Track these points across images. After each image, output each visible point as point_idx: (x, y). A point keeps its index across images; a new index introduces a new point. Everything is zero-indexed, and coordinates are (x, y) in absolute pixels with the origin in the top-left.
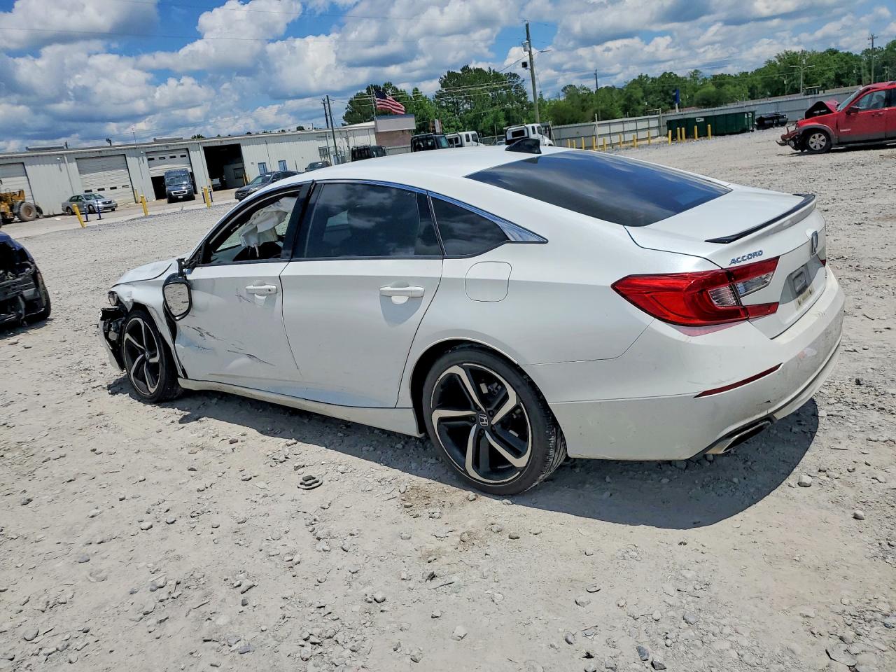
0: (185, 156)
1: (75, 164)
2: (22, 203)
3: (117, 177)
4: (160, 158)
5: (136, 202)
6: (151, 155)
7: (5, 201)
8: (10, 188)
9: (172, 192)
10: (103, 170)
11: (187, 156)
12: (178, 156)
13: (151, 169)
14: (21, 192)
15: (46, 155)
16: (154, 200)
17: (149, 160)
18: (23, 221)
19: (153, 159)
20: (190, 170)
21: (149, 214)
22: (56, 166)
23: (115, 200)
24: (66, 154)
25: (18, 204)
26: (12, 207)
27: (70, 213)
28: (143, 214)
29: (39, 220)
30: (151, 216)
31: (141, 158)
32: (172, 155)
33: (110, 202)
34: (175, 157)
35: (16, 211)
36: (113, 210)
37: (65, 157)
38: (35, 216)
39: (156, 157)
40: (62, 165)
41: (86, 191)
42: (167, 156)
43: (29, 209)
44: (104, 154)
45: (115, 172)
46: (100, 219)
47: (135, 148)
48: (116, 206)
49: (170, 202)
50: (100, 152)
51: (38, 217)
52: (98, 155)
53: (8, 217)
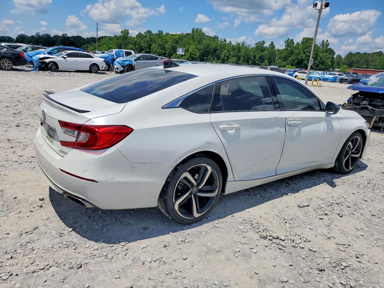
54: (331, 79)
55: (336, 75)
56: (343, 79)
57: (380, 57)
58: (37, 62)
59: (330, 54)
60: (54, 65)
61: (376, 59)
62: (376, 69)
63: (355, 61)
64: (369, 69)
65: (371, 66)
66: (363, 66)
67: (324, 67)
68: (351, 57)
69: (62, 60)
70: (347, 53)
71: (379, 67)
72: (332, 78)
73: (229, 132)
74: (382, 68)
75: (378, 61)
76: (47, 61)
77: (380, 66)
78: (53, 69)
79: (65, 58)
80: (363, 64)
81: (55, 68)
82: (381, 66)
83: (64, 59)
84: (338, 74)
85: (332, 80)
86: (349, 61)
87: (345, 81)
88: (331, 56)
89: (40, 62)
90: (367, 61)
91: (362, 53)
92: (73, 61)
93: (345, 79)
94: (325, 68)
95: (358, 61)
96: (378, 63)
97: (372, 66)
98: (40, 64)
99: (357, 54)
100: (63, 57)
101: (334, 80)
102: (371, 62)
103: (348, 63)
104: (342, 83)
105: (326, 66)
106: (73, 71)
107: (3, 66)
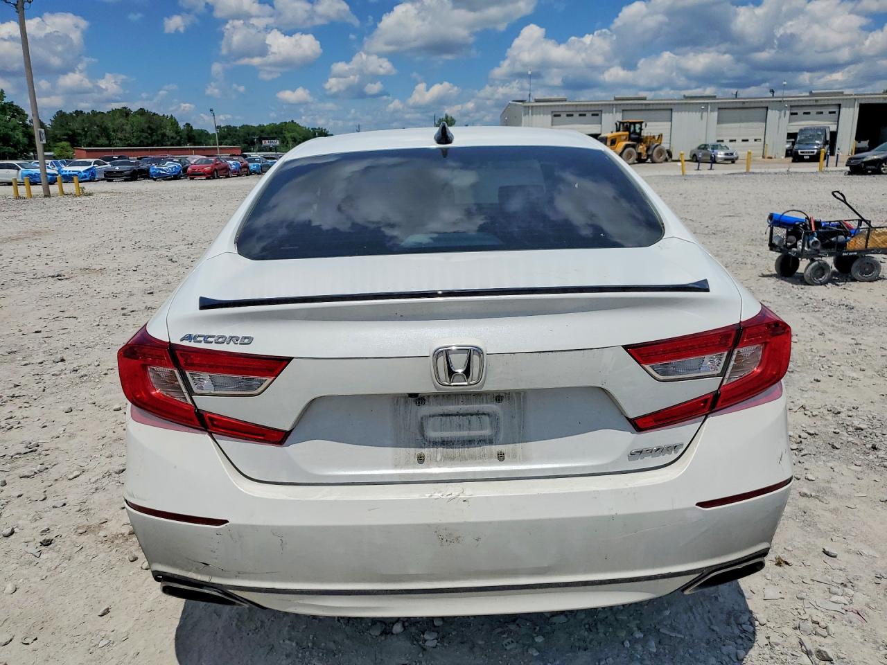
0: (834, 112)
1: (715, 114)
2: (657, 146)
3: (752, 129)
4: (805, 113)
5: (764, 157)
6: (795, 110)
7: (644, 143)
8: (651, 131)
9: (799, 151)
10: (741, 121)
11: (837, 113)
12: (826, 111)
13: (791, 124)
14: (660, 136)
15: (693, 104)
16: (783, 157)
17: (792, 114)
18: (653, 162)
19: (796, 114)
20: (833, 128)
21: (751, 170)
22: (699, 114)
23: (739, 153)
24: (711, 103)
25: (654, 146)
26: (648, 149)
27: (695, 160)
28: (745, 171)
29: (666, 164)
30: (751, 173)
31: (783, 112)
32: (819, 110)
33: (732, 154)
34: (822, 113)
35: (650, 153)
36: (733, 162)
37: (709, 107)
38: (664, 159)
39: (800, 112)
40: (705, 114)
41: (718, 141)
42: (813, 111)
43: (661, 152)
44: (747, 105)
45: (750, 124)
46: (711, 169)
47: (780, 101)
48: (737, 159)
49: (794, 161)
50: (744, 103)
51: (666, 160)
52: (741, 105)
53: (642, 158)
54: (83, 174)
55: (92, 165)
56: (112, 172)
57: (128, 120)
59: (13, 116)
61: (123, 125)
62: (129, 145)
63: (79, 131)
64: (117, 148)
65: (118, 141)
66: (100, 141)
67: (12, 150)
68: (67, 123)
70: (54, 113)
71: (134, 140)
72: (85, 171)
74: (140, 143)
75: (128, 128)
77: (135, 138)
80: (98, 137)
82: (138, 138)
84: (95, 163)
85: (85, 177)
86: (67, 132)
87: (119, 175)
88: (21, 123)
90: (104, 131)
91: (88, 113)
93: (118, 172)
94: (16, 151)
95: (86, 132)
96: (130, 132)
97: (120, 139)
99: (77, 115)
101: (91, 177)
102: (114, 131)
103: (64, 136)
104: (111, 181)
105: (15, 146)
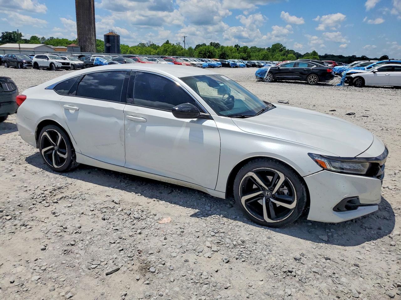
58: (344, 77)
60: (360, 80)
69: (372, 75)
73: (71, 111)
76: (353, 76)
78: (358, 85)
79: (374, 72)
81: (361, 83)
83: (373, 74)
89: (346, 77)
92: (385, 75)
98: (346, 79)
100: (373, 71)
106: (382, 86)
107: (309, 81)
